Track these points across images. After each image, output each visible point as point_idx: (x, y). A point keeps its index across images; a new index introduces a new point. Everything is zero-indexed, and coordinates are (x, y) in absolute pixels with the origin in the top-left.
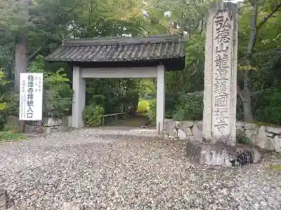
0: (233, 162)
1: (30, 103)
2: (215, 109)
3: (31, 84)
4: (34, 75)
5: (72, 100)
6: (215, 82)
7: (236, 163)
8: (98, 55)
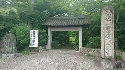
0: (114, 67)
1: (34, 41)
2: (106, 46)
3: (34, 34)
4: (35, 31)
5: (47, 39)
6: (105, 36)
7: (115, 67)
8: (57, 23)
